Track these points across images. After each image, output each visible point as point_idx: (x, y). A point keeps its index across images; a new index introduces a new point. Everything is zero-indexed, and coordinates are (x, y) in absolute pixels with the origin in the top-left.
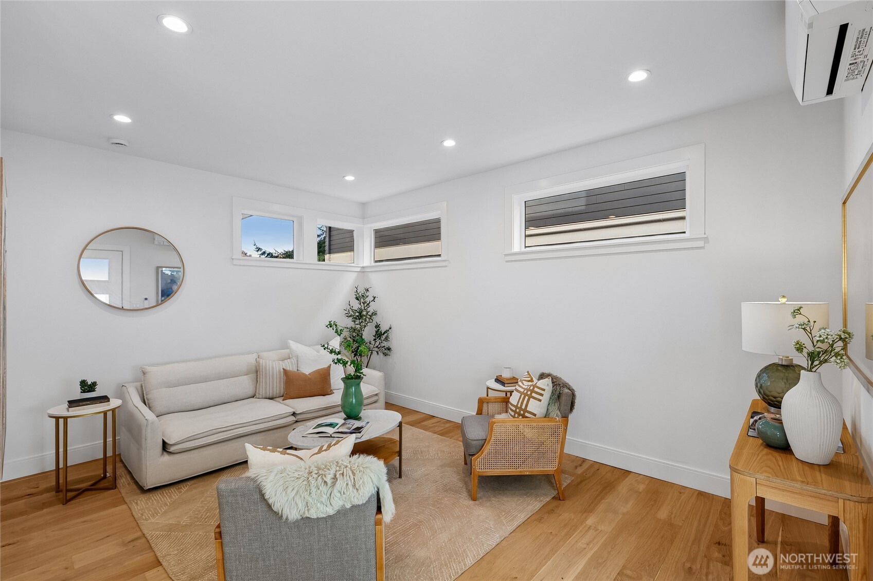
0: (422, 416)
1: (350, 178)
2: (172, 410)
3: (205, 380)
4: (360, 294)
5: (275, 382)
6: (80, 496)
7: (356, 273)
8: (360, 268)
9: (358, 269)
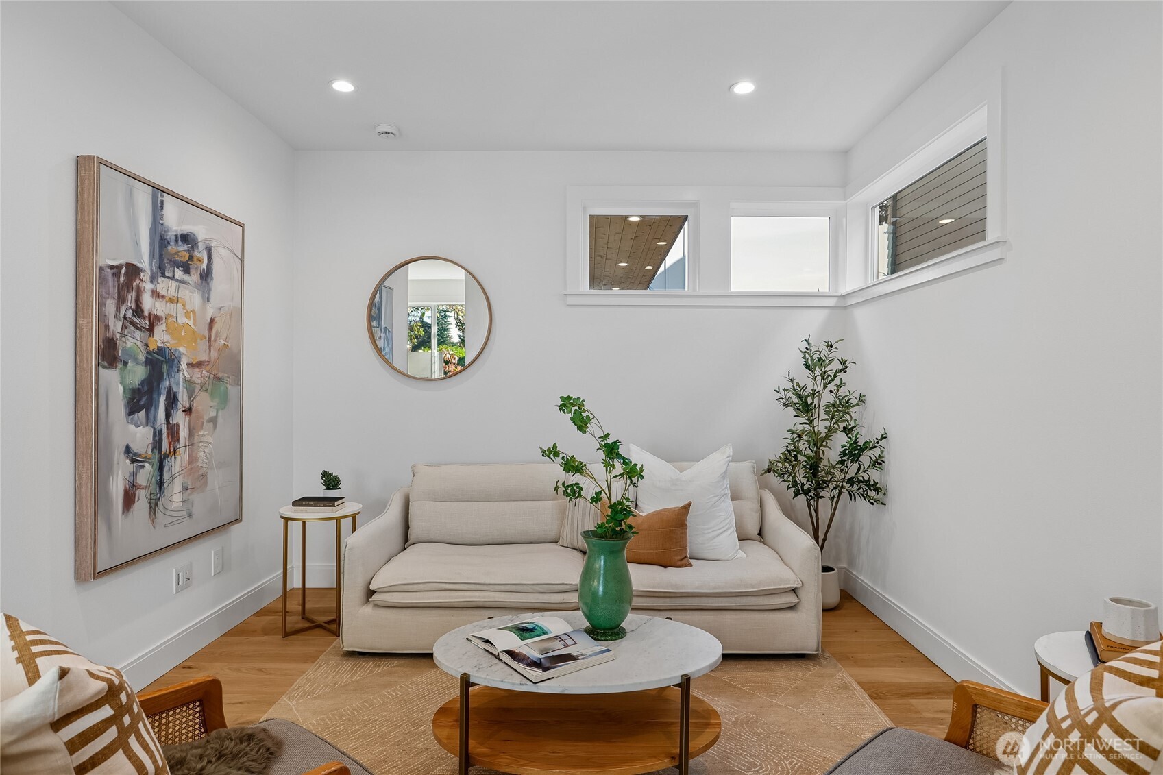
0: (935, 680)
1: (744, 88)
2: (432, 537)
3: (486, 497)
4: (815, 357)
5: (587, 521)
6: (307, 632)
7: (826, 312)
8: (835, 300)
9: (831, 302)
